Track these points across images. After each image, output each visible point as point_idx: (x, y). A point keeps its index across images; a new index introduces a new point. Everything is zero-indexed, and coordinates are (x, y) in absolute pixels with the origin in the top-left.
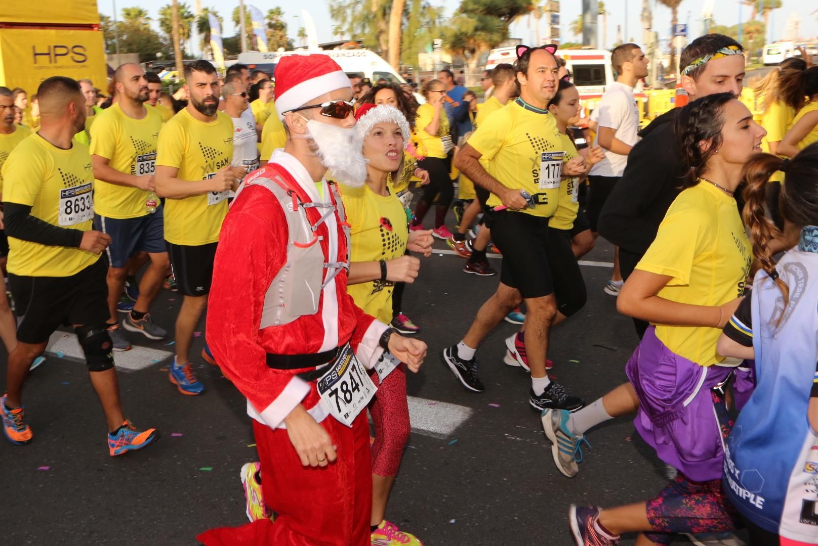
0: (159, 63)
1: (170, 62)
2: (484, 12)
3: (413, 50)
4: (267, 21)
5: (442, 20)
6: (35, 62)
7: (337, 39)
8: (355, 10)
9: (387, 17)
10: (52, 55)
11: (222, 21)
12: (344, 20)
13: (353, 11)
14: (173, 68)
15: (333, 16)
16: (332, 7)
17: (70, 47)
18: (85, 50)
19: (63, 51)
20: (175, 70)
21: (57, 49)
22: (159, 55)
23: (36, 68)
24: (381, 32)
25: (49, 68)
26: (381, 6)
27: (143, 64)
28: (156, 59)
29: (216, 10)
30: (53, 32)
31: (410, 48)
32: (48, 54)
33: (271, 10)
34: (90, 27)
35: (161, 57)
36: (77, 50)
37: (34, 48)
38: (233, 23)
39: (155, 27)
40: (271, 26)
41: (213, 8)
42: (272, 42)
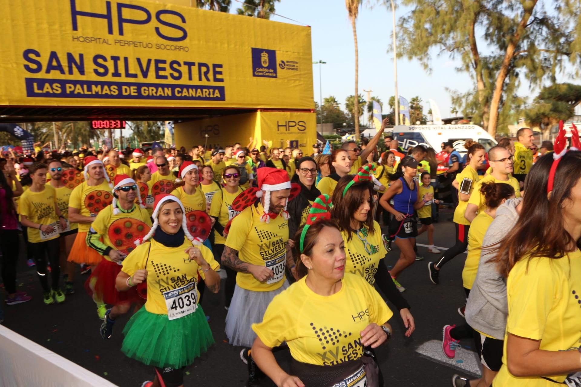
0: (344, 129)
1: (350, 129)
2: (557, 99)
3: (505, 124)
4: (410, 105)
5: (526, 105)
6: (278, 130)
7: (453, 116)
8: (468, 99)
9: (488, 104)
10: (287, 126)
11: (382, 105)
12: (460, 105)
13: (467, 100)
14: (353, 132)
15: (453, 103)
16: (453, 97)
17: (297, 122)
18: (305, 124)
19: (293, 124)
20: (354, 134)
21: (290, 123)
22: (344, 124)
23: (278, 133)
24: (484, 113)
25: (285, 133)
26: (485, 96)
27: (335, 130)
28: (343, 127)
29: (379, 98)
30: (288, 113)
31: (503, 123)
32: (285, 126)
33: (413, 98)
34: (309, 110)
35: (345, 126)
36: (300, 124)
37: (278, 122)
38: (389, 106)
39: (343, 108)
40: (412, 107)
41: (377, 97)
42: (412, 117)
